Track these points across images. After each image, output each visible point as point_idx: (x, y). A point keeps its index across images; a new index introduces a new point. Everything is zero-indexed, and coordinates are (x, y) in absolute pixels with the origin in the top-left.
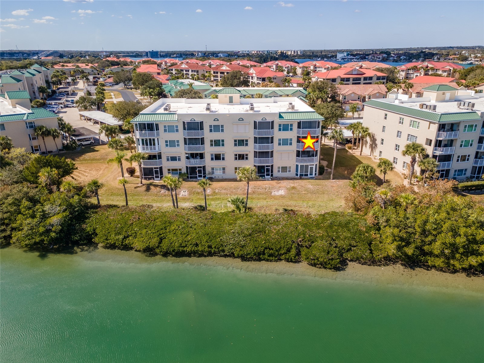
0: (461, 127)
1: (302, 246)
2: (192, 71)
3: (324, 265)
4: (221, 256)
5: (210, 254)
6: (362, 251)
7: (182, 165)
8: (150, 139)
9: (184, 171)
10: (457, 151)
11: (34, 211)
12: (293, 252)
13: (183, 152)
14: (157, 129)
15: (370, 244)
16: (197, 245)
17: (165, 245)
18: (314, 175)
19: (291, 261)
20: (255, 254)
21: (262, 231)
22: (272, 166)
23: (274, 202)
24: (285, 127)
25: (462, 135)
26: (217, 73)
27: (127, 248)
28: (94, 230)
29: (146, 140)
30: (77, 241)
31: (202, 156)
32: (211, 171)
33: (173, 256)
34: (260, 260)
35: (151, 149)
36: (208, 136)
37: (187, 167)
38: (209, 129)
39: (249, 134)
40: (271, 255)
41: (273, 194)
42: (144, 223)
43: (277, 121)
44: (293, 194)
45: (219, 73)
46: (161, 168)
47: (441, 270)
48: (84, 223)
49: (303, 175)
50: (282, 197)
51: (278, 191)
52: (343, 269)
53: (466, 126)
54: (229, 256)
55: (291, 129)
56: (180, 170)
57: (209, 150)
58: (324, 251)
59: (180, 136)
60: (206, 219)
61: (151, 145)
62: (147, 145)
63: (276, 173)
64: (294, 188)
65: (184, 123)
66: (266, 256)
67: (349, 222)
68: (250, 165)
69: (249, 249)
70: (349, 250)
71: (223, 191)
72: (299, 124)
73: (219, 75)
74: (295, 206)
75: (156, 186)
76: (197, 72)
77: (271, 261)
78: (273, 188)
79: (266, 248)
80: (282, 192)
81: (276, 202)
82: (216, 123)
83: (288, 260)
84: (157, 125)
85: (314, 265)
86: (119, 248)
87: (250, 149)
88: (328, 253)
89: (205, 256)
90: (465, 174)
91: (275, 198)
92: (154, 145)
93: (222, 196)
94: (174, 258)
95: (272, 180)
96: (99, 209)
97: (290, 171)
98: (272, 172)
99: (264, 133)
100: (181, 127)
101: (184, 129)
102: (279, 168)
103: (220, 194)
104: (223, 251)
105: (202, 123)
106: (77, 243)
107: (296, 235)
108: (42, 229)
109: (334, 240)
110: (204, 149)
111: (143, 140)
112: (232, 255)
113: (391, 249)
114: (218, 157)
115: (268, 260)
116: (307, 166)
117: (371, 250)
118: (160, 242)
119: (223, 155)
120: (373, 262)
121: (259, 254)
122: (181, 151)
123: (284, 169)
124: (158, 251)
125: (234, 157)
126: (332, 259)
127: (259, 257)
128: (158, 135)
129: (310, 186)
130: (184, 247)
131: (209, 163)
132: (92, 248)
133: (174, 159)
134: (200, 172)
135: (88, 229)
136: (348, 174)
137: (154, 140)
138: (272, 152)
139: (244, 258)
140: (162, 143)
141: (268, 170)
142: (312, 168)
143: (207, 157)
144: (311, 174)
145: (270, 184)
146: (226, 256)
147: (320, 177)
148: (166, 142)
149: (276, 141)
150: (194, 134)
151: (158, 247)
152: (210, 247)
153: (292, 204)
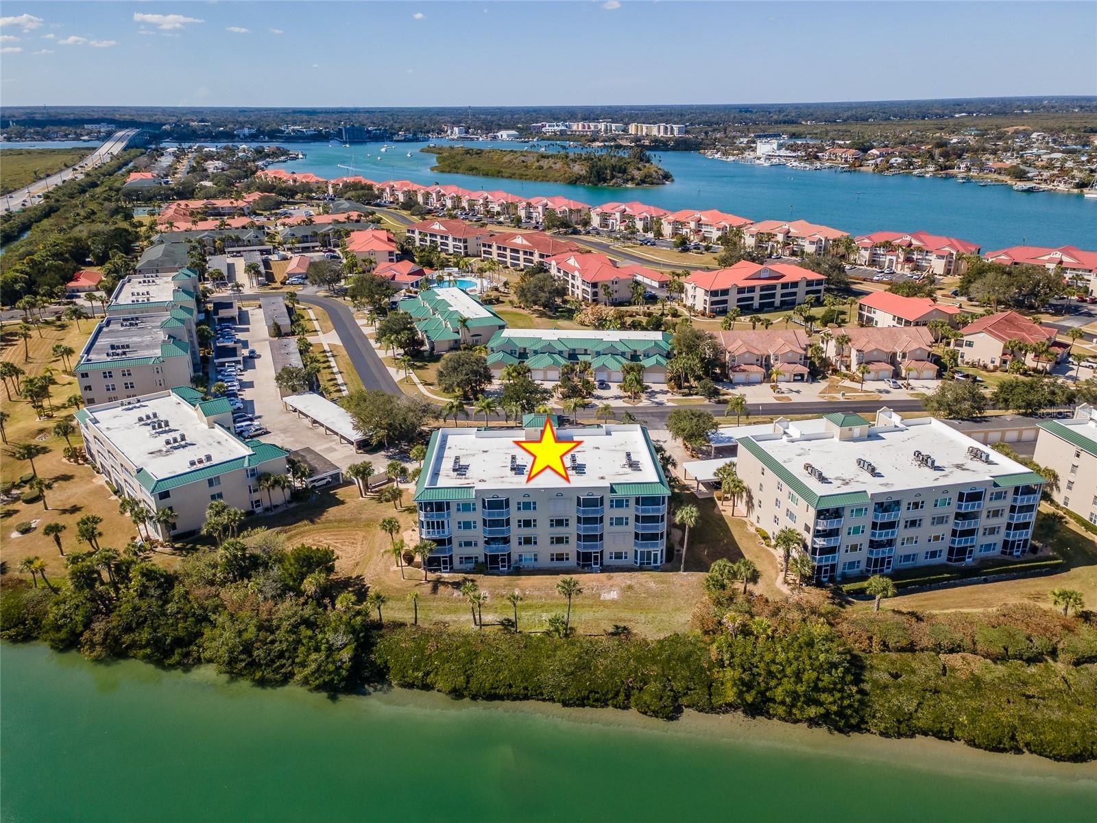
0: (847, 513)
1: (633, 688)
2: (455, 239)
3: (656, 714)
4: (538, 700)
5: (526, 698)
6: (699, 694)
7: (479, 551)
8: (438, 522)
9: (481, 559)
10: (844, 540)
11: (317, 643)
12: (621, 697)
13: (482, 535)
14: (448, 508)
15: (710, 686)
16: (510, 686)
17: (474, 685)
18: (659, 564)
19: (620, 707)
20: (578, 700)
21: (586, 667)
22: (602, 552)
23: (603, 614)
24: (619, 503)
25: (847, 522)
26: (505, 249)
27: (427, 687)
28: (386, 663)
29: (433, 523)
30: (367, 678)
31: (506, 541)
32: (518, 558)
33: (484, 699)
34: (583, 705)
35: (439, 532)
36: (515, 515)
37: (486, 555)
38: (516, 506)
39: (571, 511)
40: (597, 700)
41: (602, 598)
42: (445, 654)
43: (608, 496)
44: (629, 597)
45: (508, 250)
46: (451, 557)
47: (784, 719)
48: (372, 652)
49: (644, 564)
50: (613, 602)
51: (609, 592)
52: (677, 718)
53: (852, 511)
54: (549, 700)
55: (627, 506)
56: (476, 558)
57: (515, 532)
58: (656, 697)
59: (477, 516)
60: (519, 648)
61: (438, 528)
62: (433, 528)
63: (607, 561)
64: (630, 587)
65: (484, 500)
66: (591, 702)
67: (690, 654)
68: (571, 549)
69: (571, 692)
70: (685, 694)
71: (536, 593)
72: (637, 500)
73: (508, 253)
74: (630, 621)
75: (445, 583)
76: (465, 241)
77: (596, 707)
78: (602, 587)
79: (591, 692)
80: (614, 595)
81: (606, 612)
82: (527, 500)
83: (615, 706)
84: (448, 504)
85: (645, 713)
86: (418, 687)
87: (572, 530)
88: (661, 699)
89: (521, 700)
90: (858, 567)
91: (605, 605)
92: (443, 528)
93: (535, 601)
94: (485, 702)
95: (602, 571)
96: (384, 631)
97: (626, 557)
98: (602, 558)
99: (591, 513)
100: (479, 506)
101: (484, 507)
102: (611, 553)
103: (531, 597)
104: (542, 694)
105: (507, 501)
106: (368, 681)
107: (626, 673)
108: (331, 667)
109: (670, 681)
110: (509, 531)
111: (428, 523)
112: (552, 700)
113: (730, 695)
114: (528, 541)
115: (592, 706)
116: (649, 553)
117: (710, 695)
118: (468, 682)
119: (535, 538)
120: (713, 709)
121: (583, 699)
122: (479, 534)
123: (619, 556)
124: (465, 693)
125: (549, 541)
126: (665, 707)
127: (582, 702)
128: (449, 514)
129: (652, 585)
130: (496, 688)
131: (515, 549)
132: (386, 686)
133: (468, 544)
134: (503, 561)
135: (379, 661)
136: (708, 555)
137: (443, 522)
138: (602, 535)
139: (565, 704)
140: (454, 526)
141: (596, 558)
142: (656, 555)
143: (514, 542)
144: (655, 561)
145: (598, 580)
146: (544, 700)
147: (669, 565)
148: (459, 523)
149: (607, 521)
150: (497, 515)
151: (465, 689)
152: (526, 688)
153: (626, 617)
